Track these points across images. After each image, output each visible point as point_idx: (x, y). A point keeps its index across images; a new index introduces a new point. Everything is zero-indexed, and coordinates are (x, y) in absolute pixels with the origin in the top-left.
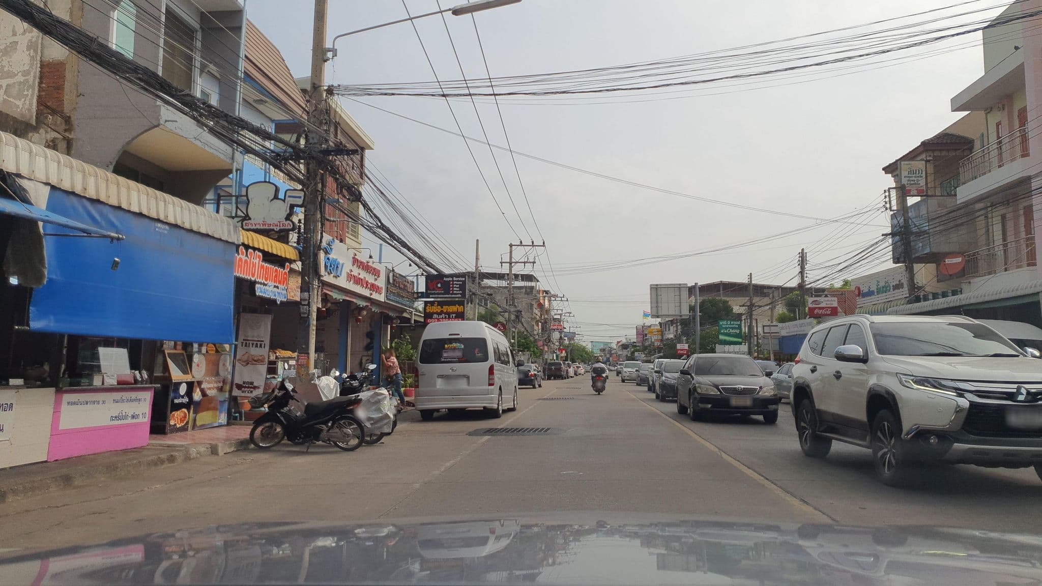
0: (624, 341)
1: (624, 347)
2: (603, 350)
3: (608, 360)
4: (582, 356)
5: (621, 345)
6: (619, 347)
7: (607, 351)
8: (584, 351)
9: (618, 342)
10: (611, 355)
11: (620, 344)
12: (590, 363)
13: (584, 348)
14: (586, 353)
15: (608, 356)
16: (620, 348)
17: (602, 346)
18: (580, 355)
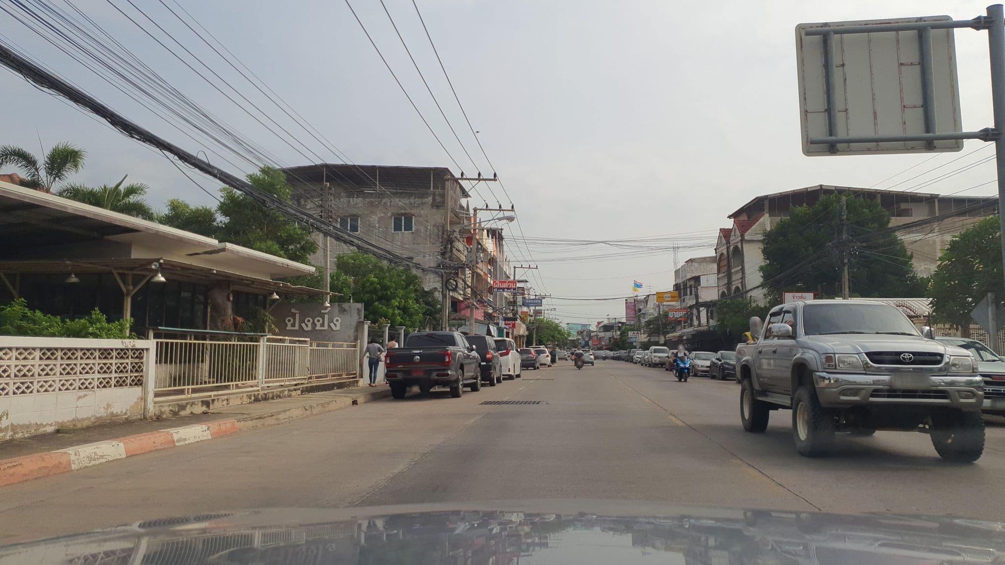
0: (606, 322)
1: (607, 328)
2: (580, 333)
3: (587, 344)
4: (553, 337)
5: (602, 327)
6: (600, 328)
7: (584, 332)
8: (557, 330)
9: (599, 323)
10: (590, 338)
11: (601, 325)
12: (566, 347)
13: (557, 326)
14: (560, 332)
15: (587, 339)
16: (602, 330)
17: (580, 329)
18: (550, 336)
